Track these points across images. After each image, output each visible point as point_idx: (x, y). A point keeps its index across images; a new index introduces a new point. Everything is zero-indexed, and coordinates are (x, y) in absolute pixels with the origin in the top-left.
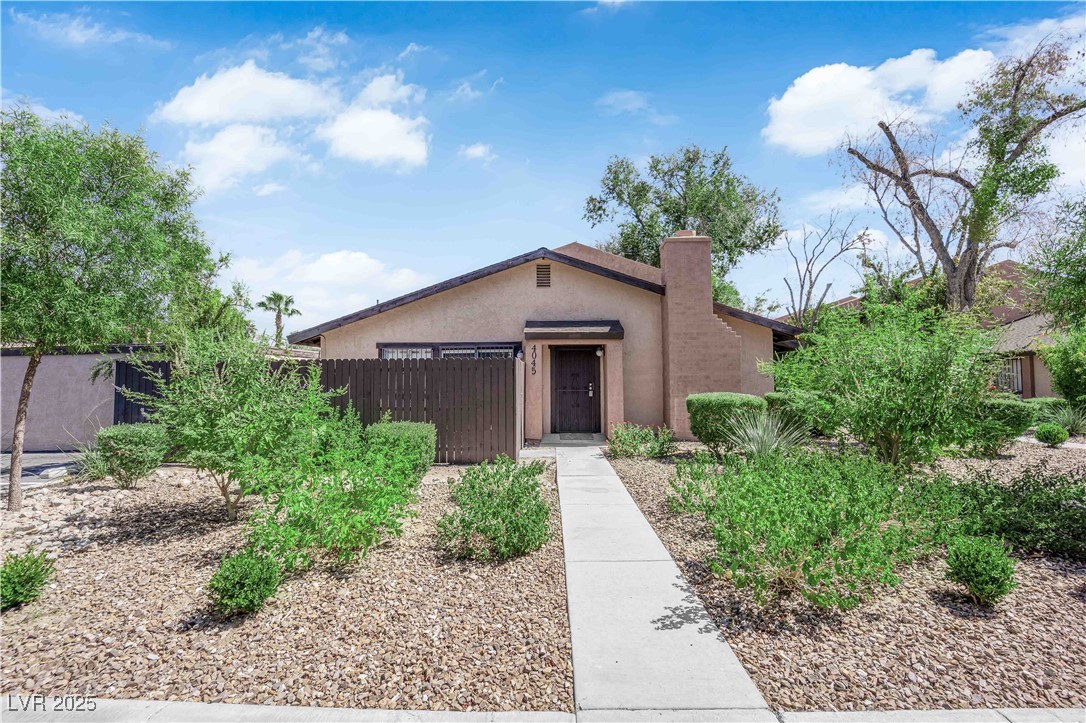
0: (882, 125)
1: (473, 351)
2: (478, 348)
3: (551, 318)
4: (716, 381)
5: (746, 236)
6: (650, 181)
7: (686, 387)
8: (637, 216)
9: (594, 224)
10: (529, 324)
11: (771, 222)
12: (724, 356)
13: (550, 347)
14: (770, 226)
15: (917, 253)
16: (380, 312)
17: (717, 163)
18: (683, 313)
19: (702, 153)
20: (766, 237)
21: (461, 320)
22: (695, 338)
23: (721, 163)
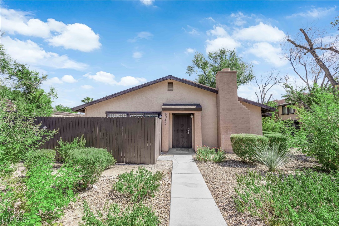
0: (301, 30)
1: (142, 115)
2: (144, 114)
3: (173, 103)
4: (239, 128)
5: (241, 79)
6: (208, 60)
7: (227, 130)
8: (204, 72)
9: (190, 75)
10: (164, 105)
11: (250, 74)
12: (243, 118)
13: (172, 114)
14: (250, 75)
15: (307, 83)
16: (107, 99)
17: (231, 54)
18: (226, 101)
19: (226, 51)
20: (248, 79)
21: (138, 103)
22: (231, 111)
23: (233, 54)
